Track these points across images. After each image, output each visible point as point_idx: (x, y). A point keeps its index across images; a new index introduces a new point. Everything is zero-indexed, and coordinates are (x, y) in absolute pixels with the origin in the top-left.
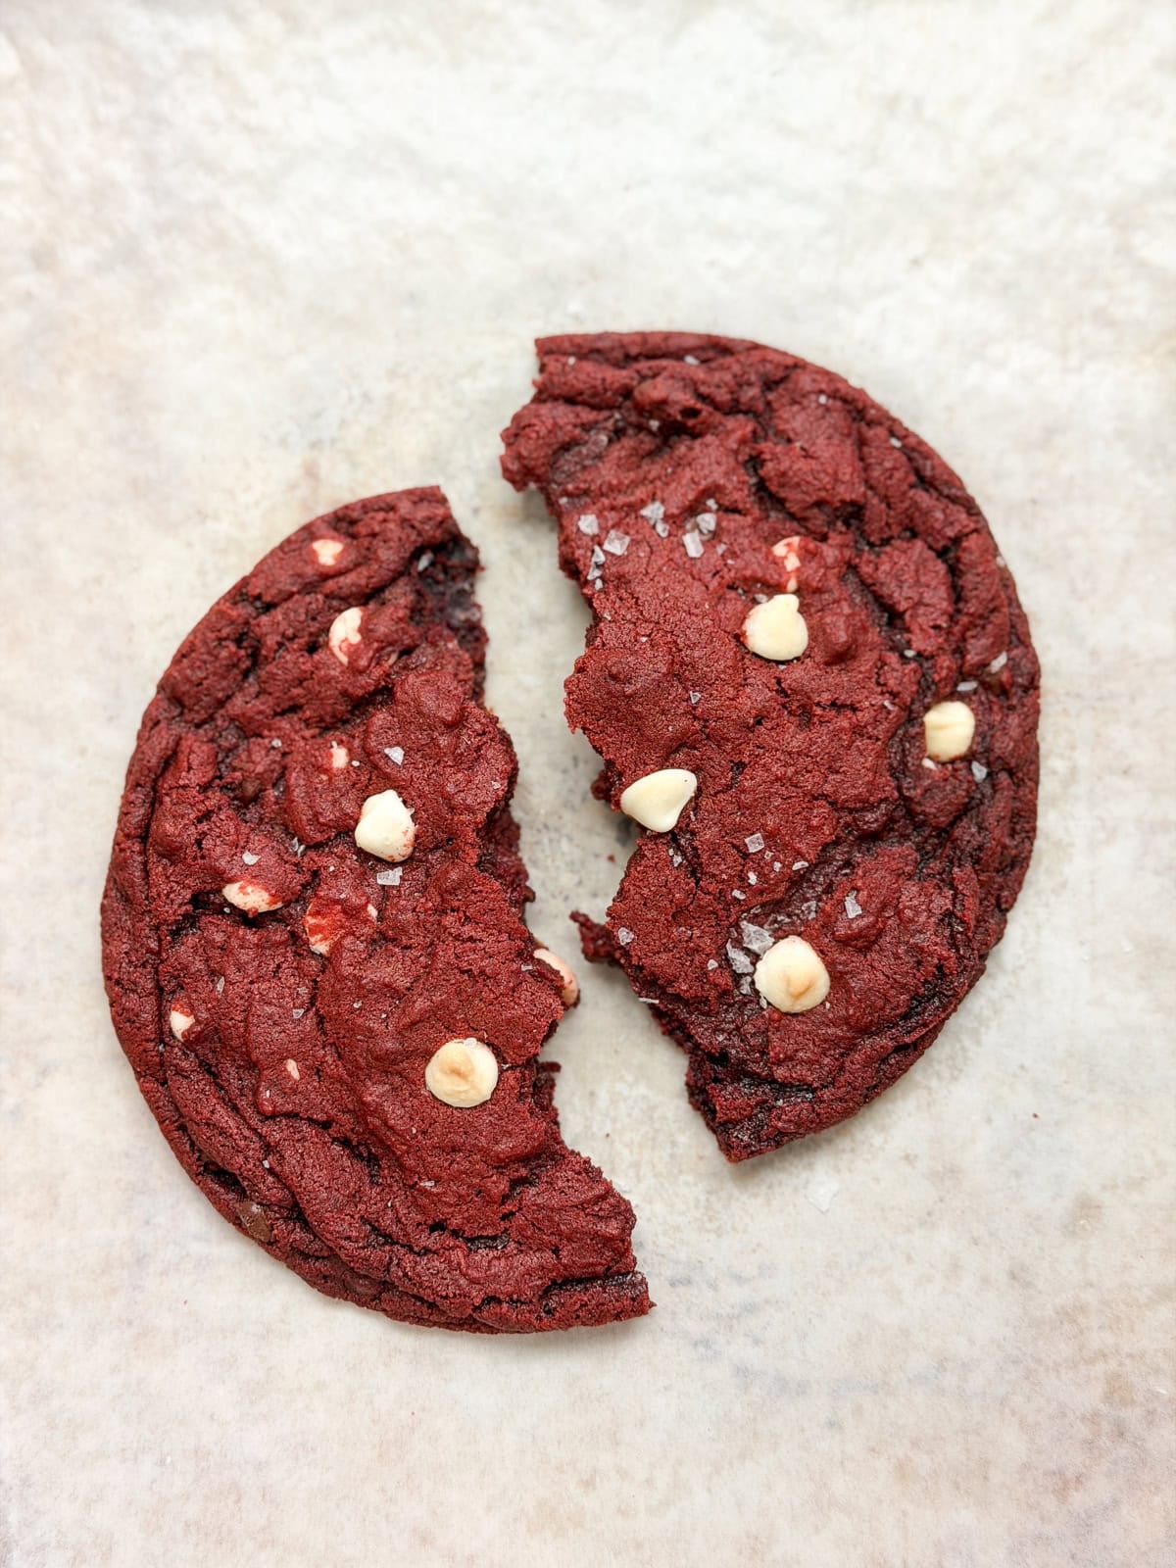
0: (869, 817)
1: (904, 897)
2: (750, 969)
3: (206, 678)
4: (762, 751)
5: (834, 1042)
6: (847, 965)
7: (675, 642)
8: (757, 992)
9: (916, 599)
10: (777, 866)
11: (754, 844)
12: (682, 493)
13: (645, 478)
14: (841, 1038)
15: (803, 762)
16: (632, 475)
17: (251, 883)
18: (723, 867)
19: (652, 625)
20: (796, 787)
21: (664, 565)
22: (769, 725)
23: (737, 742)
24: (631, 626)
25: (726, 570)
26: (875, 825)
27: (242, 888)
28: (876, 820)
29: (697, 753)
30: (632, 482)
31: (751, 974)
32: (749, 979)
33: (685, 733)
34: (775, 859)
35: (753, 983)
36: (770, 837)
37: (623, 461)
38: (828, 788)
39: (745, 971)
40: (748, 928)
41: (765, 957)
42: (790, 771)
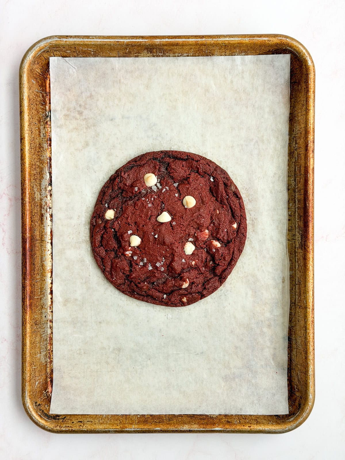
2: (157, 183)
7: (153, 244)
8: (157, 179)
11: (150, 205)
15: (137, 217)
18: (157, 202)
20: (140, 213)
21: (151, 258)
22: (141, 225)
25: (141, 254)
27: (216, 246)
31: (157, 182)
32: (158, 182)
33: (157, 228)
34: (147, 201)
35: (158, 181)
36: (147, 206)
39: (158, 183)
40: (155, 191)
41: (154, 185)
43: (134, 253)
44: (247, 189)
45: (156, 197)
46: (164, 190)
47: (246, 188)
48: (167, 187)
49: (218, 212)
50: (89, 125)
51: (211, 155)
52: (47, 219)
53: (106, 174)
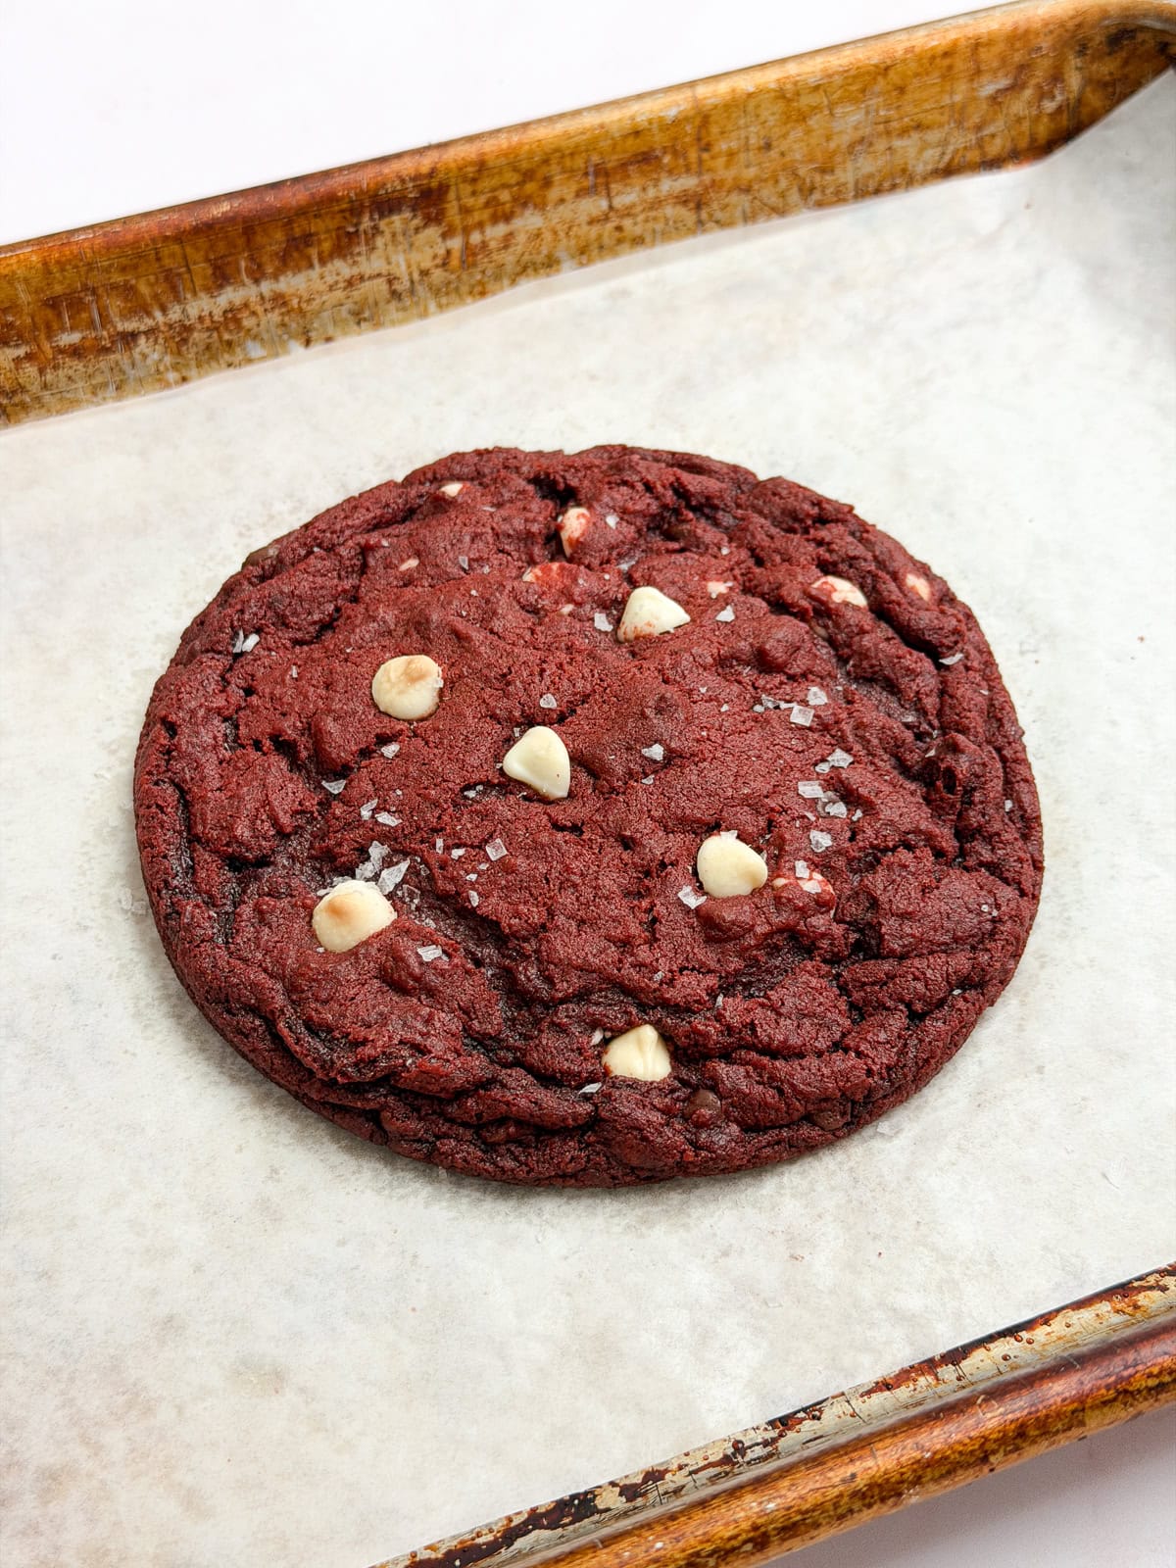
0: (533, 971)
1: (444, 1015)
2: (362, 875)
3: (781, 498)
4: (596, 851)
5: (280, 961)
6: (365, 957)
7: (705, 760)
8: (334, 885)
9: (783, 1010)
10: (473, 877)
11: (495, 851)
12: (863, 781)
13: (874, 756)
14: (284, 966)
15: (588, 893)
16: (875, 742)
17: (588, 522)
18: (469, 826)
19: (720, 741)
20: (560, 889)
21: (785, 761)
22: (625, 856)
23: (604, 824)
24: (717, 725)
25: (788, 818)
26: (522, 977)
28: (529, 979)
29: (589, 791)
30: (869, 741)
31: (353, 878)
33: (609, 771)
34: (480, 874)
35: (345, 880)
36: (505, 866)
37: (889, 733)
38: (561, 920)
39: (357, 872)
40: (404, 868)
41: (374, 889)
42: (576, 879)
43: (801, 854)
44: (243, 530)
45: (440, 843)
46: (384, 818)
47: (241, 535)
48: (366, 813)
49: (413, 563)
50: (121, 1399)
51: (113, 725)
52: (821, 1437)
53: (402, 1197)
